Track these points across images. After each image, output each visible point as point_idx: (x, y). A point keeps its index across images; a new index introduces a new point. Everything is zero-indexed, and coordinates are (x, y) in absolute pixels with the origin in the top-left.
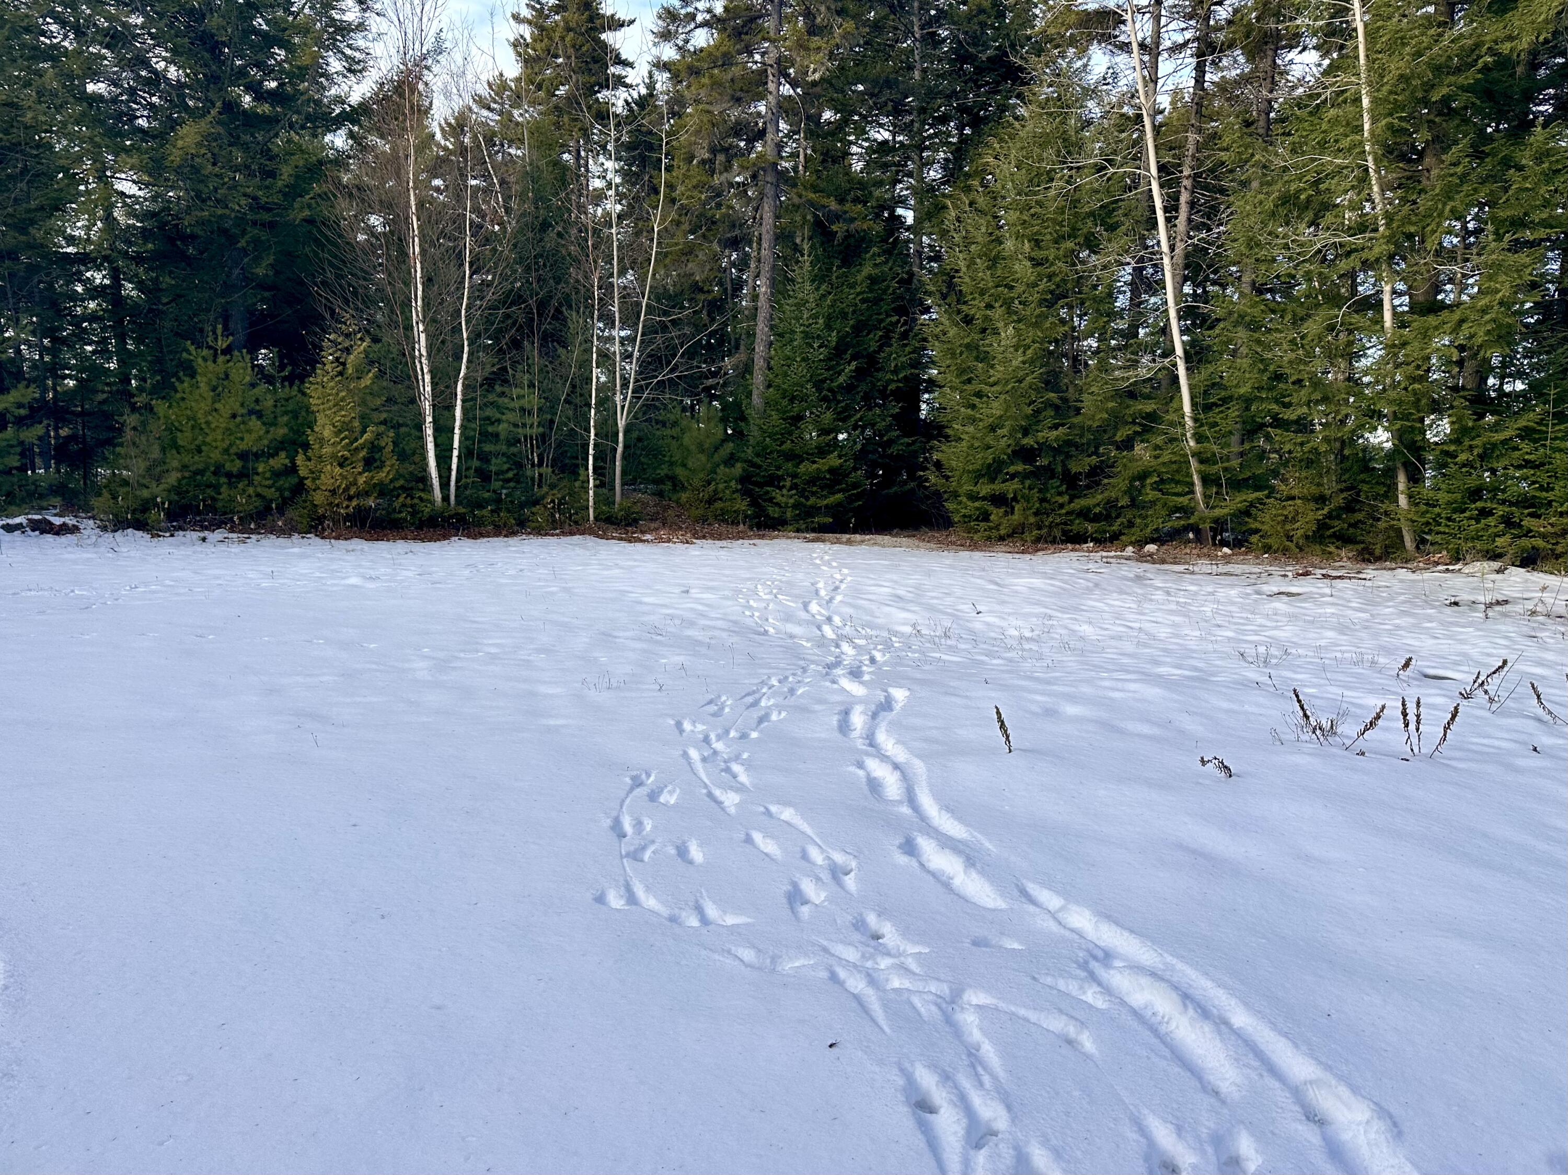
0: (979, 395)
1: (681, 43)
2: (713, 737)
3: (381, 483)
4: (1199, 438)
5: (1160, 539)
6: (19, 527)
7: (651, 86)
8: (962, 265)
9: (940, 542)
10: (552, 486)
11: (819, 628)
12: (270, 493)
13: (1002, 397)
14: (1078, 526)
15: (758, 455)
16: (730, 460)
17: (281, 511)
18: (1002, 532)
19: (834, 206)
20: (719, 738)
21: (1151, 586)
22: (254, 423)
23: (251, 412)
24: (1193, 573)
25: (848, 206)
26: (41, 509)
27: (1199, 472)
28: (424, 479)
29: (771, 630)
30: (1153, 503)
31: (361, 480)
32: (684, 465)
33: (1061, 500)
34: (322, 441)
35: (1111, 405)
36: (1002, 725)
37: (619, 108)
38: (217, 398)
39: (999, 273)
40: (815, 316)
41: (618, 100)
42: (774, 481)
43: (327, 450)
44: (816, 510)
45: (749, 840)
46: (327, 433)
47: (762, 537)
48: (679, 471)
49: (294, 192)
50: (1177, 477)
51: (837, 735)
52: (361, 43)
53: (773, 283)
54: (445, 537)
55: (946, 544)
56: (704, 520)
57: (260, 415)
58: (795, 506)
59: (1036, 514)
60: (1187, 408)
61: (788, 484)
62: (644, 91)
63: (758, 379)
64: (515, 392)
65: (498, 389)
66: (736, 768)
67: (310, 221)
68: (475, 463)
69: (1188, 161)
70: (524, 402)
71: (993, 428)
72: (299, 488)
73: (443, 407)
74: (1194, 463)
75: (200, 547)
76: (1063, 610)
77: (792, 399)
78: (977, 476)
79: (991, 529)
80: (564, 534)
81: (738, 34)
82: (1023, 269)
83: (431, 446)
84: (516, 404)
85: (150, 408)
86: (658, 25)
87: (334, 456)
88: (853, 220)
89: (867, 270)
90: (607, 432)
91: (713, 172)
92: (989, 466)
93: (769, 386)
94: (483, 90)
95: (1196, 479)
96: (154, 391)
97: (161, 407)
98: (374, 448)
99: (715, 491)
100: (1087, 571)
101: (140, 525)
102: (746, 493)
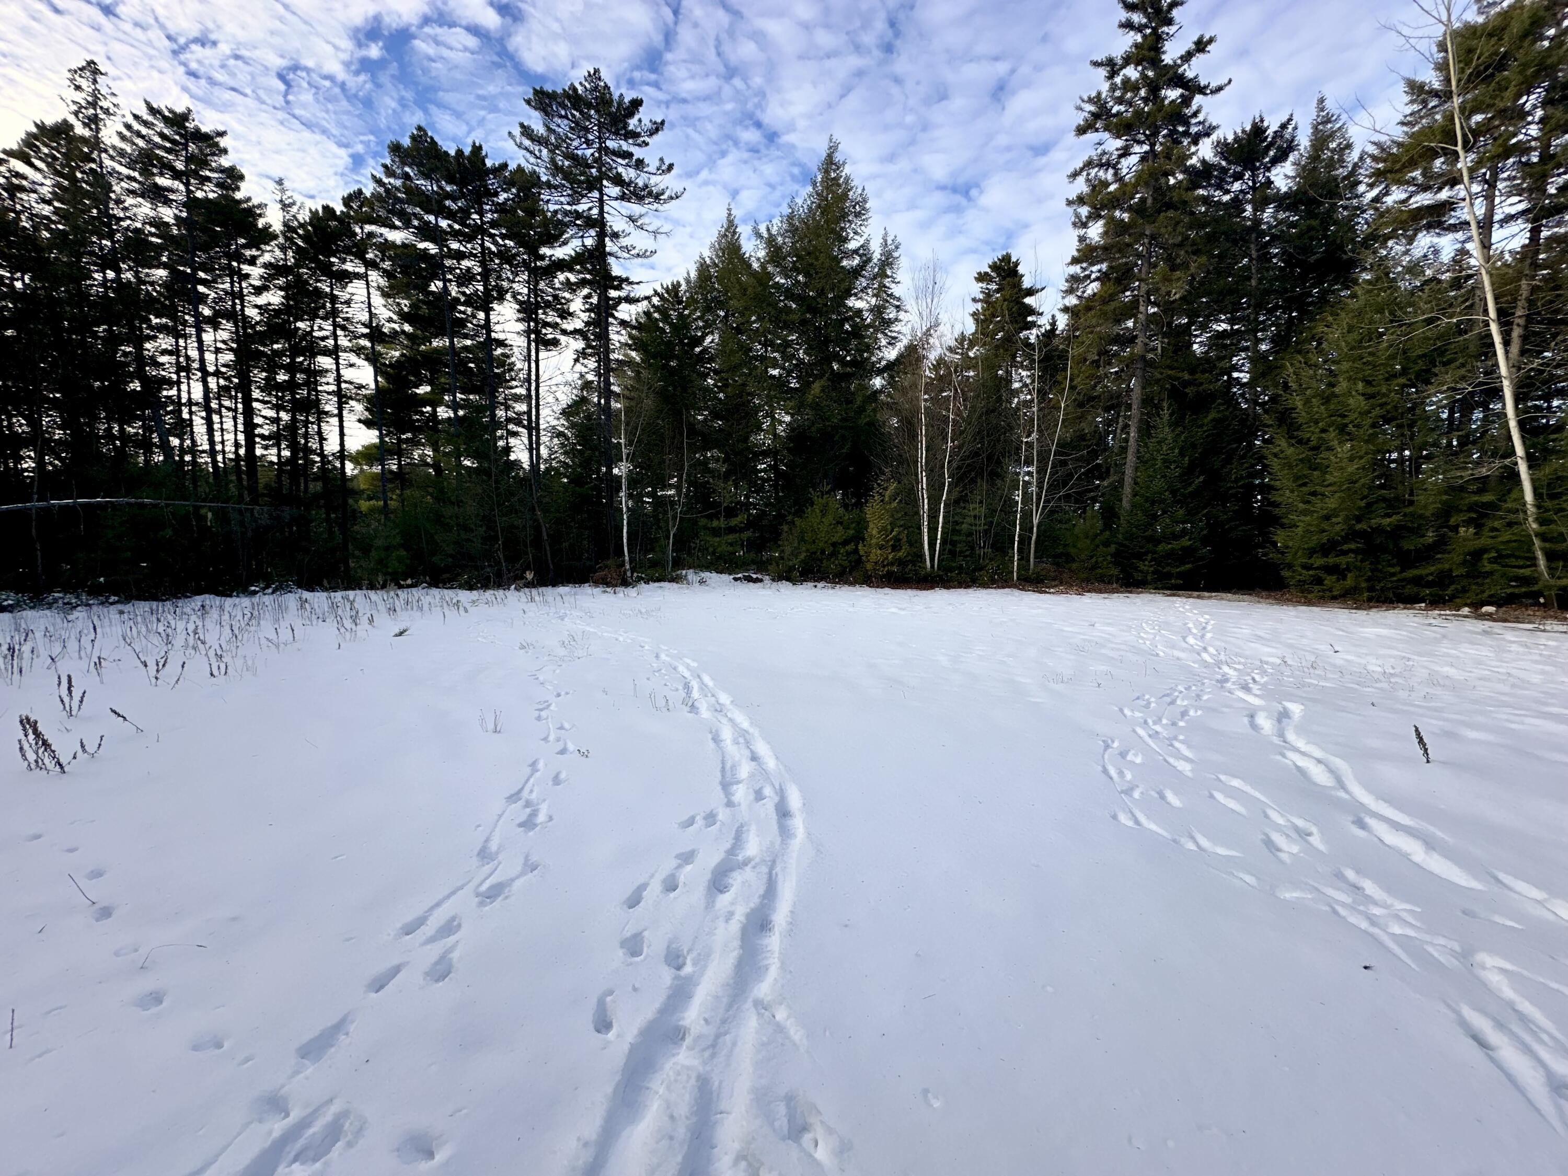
0: (1314, 494)
1: (1079, 294)
2: (1150, 722)
3: (900, 559)
4: (1541, 521)
5: (1499, 602)
6: (739, 579)
7: (1053, 324)
8: (1299, 404)
9: (1276, 599)
10: (991, 560)
11: (1199, 654)
12: (846, 563)
13: (1338, 495)
14: (1409, 590)
15: (1126, 539)
16: (1107, 544)
17: (850, 573)
18: (1335, 593)
19: (1187, 376)
20: (1155, 723)
21: (1504, 639)
22: (840, 528)
23: (838, 523)
24: (1544, 631)
25: (1197, 376)
26: (747, 571)
27: (1542, 549)
28: (921, 556)
29: (1161, 654)
30: (1491, 573)
31: (890, 557)
32: (1074, 546)
33: (1392, 570)
34: (871, 536)
35: (1445, 497)
36: (1421, 741)
37: (1033, 339)
38: (823, 516)
39: (1332, 407)
40: (1172, 449)
41: (1033, 335)
42: (1140, 557)
43: (874, 541)
44: (1169, 576)
45: (1212, 796)
46: (874, 532)
47: (1131, 592)
48: (1072, 551)
49: (862, 410)
50: (1517, 553)
51: (1250, 731)
52: (896, 329)
53: (1139, 430)
54: (932, 588)
55: (1282, 600)
56: (1087, 580)
57: (841, 523)
58: (1154, 573)
59: (1368, 580)
60: (1529, 496)
61: (1149, 557)
62: (1048, 328)
63: (1127, 490)
64: (971, 506)
65: (962, 505)
66: (1177, 744)
67: (868, 424)
68: (948, 547)
69: (1522, 303)
70: (976, 512)
71: (1327, 518)
72: (859, 561)
73: (933, 518)
74: (1537, 542)
75: (814, 590)
76: (1420, 654)
77: (1153, 503)
78: (1312, 552)
79: (1324, 591)
80: (999, 587)
81: (1118, 281)
82: (1356, 402)
83: (926, 538)
84: (972, 513)
85: (793, 522)
86: (1065, 286)
87: (877, 544)
88: (1201, 384)
89: (1213, 415)
90: (1027, 527)
91: (1098, 367)
92: (1324, 544)
93: (1135, 496)
94: (953, 343)
95: (1540, 554)
96: (795, 514)
97: (798, 521)
98: (897, 539)
99: (1096, 562)
100: (1430, 624)
101: (788, 579)
102: (1116, 564)
